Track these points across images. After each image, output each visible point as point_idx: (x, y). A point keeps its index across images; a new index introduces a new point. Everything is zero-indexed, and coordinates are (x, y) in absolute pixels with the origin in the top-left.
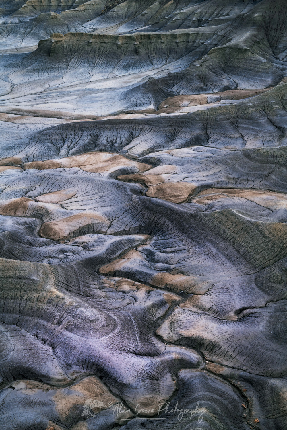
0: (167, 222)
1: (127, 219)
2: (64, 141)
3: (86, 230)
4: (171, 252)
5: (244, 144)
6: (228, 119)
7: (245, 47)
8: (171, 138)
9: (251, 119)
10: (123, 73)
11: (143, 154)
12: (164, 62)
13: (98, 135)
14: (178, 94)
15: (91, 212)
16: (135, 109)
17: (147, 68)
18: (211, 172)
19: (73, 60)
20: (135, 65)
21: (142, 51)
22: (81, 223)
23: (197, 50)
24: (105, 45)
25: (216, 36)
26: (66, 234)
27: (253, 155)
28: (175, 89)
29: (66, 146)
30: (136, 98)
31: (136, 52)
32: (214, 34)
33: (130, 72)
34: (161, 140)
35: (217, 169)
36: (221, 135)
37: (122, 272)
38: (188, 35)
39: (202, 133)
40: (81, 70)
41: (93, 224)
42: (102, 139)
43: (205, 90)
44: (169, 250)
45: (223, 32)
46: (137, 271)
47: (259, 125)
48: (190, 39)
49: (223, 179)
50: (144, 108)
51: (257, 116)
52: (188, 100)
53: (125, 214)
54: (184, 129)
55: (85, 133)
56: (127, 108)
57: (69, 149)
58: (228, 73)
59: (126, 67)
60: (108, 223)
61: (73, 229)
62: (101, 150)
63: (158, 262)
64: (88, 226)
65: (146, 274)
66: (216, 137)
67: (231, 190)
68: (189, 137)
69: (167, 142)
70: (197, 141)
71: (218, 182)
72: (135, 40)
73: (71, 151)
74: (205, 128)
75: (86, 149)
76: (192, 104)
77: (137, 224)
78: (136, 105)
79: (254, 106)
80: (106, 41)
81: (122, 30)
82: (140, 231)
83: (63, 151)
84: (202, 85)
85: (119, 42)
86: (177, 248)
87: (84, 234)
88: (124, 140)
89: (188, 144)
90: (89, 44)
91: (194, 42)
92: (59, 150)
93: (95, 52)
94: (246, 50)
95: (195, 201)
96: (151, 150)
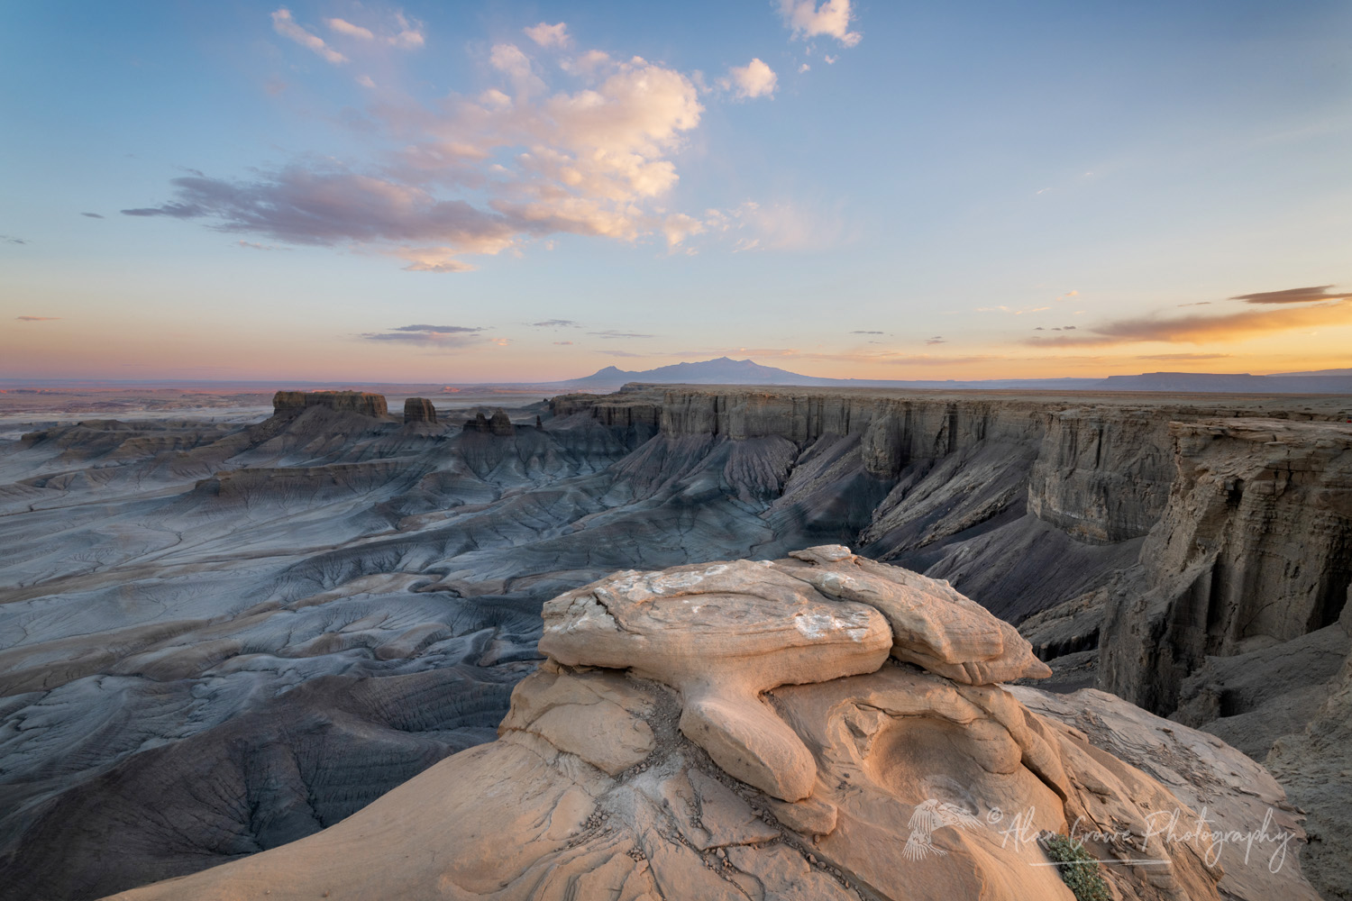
0: (508, 611)
1: (466, 619)
2: (322, 574)
3: (430, 640)
4: (531, 631)
5: (512, 543)
6: (486, 526)
7: (457, 472)
8: (441, 549)
9: (507, 524)
10: (325, 503)
11: (422, 568)
12: (368, 490)
13: (360, 561)
14: (409, 514)
15: (420, 625)
16: (373, 532)
17: (352, 496)
18: (507, 567)
19: (252, 497)
20: (336, 494)
21: (340, 480)
22: (422, 636)
23: (402, 476)
24: (292, 478)
25: (417, 465)
26: (412, 649)
27: (536, 548)
28: (403, 510)
29: (327, 577)
30: (368, 522)
31: (334, 482)
32: (414, 463)
33: (332, 501)
34: (433, 553)
35: (510, 564)
36: (487, 539)
37: (505, 659)
38: (387, 464)
39: (470, 540)
40: (268, 506)
41: (435, 633)
42: (367, 563)
43: (436, 508)
44: (527, 630)
45: (424, 462)
46: (519, 653)
47: (515, 527)
48: (390, 467)
49: (522, 570)
50: (384, 530)
51: (510, 521)
52: (427, 518)
53: (461, 616)
54: (449, 540)
55: (345, 561)
56: (364, 532)
57: (333, 580)
58: (448, 493)
59: (326, 497)
60: (449, 628)
61: (416, 643)
62: (370, 574)
63: (526, 641)
64: (431, 636)
65: (528, 652)
66: (483, 541)
67: (537, 576)
68: (458, 546)
69: (439, 553)
70: (467, 548)
71: (520, 573)
72: (330, 471)
73: (337, 581)
74: (470, 536)
75: (354, 576)
76: (432, 520)
77: (479, 621)
78: (373, 529)
79: (504, 515)
80: (294, 474)
81: (283, 463)
82: (485, 625)
83: (327, 582)
84: (430, 504)
85: (311, 474)
86: (534, 627)
87: (430, 644)
88: (392, 560)
89: (461, 552)
90: (270, 479)
91: (395, 470)
92: (320, 583)
93: (281, 487)
94: (458, 475)
95: (512, 590)
96: (428, 563)
